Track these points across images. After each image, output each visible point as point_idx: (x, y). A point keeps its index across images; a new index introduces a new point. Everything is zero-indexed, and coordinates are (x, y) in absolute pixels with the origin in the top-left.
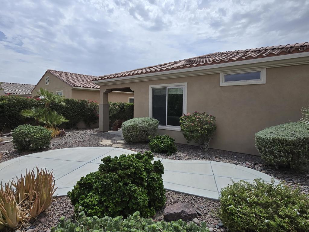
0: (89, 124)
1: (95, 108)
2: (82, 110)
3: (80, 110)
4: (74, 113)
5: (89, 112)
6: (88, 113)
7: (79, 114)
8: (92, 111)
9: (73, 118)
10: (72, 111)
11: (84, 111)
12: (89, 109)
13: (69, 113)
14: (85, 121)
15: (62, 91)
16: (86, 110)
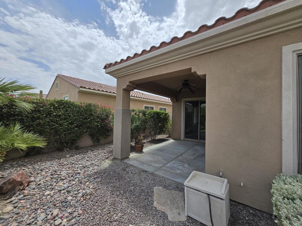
0: (98, 139)
1: (107, 116)
2: (86, 118)
3: (83, 120)
4: (72, 124)
5: (98, 121)
6: (96, 124)
7: (80, 126)
8: (103, 120)
9: (70, 131)
10: (67, 121)
11: (89, 120)
12: (98, 117)
13: (61, 125)
14: (92, 136)
15: (68, 95)
16: (93, 119)
